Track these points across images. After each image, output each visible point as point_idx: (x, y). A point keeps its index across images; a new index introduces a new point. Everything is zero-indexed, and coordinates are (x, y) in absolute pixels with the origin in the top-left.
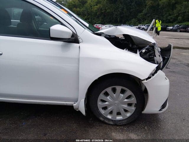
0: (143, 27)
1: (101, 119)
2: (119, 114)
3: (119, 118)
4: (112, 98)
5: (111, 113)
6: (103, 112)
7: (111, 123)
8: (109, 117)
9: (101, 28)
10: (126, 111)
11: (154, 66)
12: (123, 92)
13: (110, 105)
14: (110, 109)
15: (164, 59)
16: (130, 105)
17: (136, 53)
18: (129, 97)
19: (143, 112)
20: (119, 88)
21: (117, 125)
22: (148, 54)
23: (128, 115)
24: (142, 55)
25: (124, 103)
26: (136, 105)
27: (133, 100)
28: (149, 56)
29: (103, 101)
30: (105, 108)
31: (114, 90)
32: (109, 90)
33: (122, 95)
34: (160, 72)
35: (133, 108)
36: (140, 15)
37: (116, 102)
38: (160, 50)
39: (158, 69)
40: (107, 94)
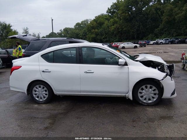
0: (161, 41)
1: (140, 102)
2: (149, 99)
3: (150, 102)
4: (146, 91)
5: (145, 99)
6: (141, 99)
7: (146, 104)
8: (145, 101)
9: (120, 46)
10: (153, 98)
11: (165, 74)
12: (151, 88)
13: (144, 95)
14: (144, 97)
15: (170, 70)
16: (155, 94)
17: (156, 68)
18: (154, 90)
19: (162, 98)
20: (149, 86)
21: (149, 106)
22: (162, 69)
23: (155, 100)
24: (159, 69)
25: (152, 93)
26: (158, 94)
27: (157, 92)
28: (162, 70)
29: (141, 93)
30: (142, 97)
31: (146, 87)
32: (144, 87)
33: (151, 89)
34: (168, 77)
35: (157, 96)
36: (157, 30)
37: (148, 93)
38: (167, 67)
39: (167, 75)
40: (142, 89)
